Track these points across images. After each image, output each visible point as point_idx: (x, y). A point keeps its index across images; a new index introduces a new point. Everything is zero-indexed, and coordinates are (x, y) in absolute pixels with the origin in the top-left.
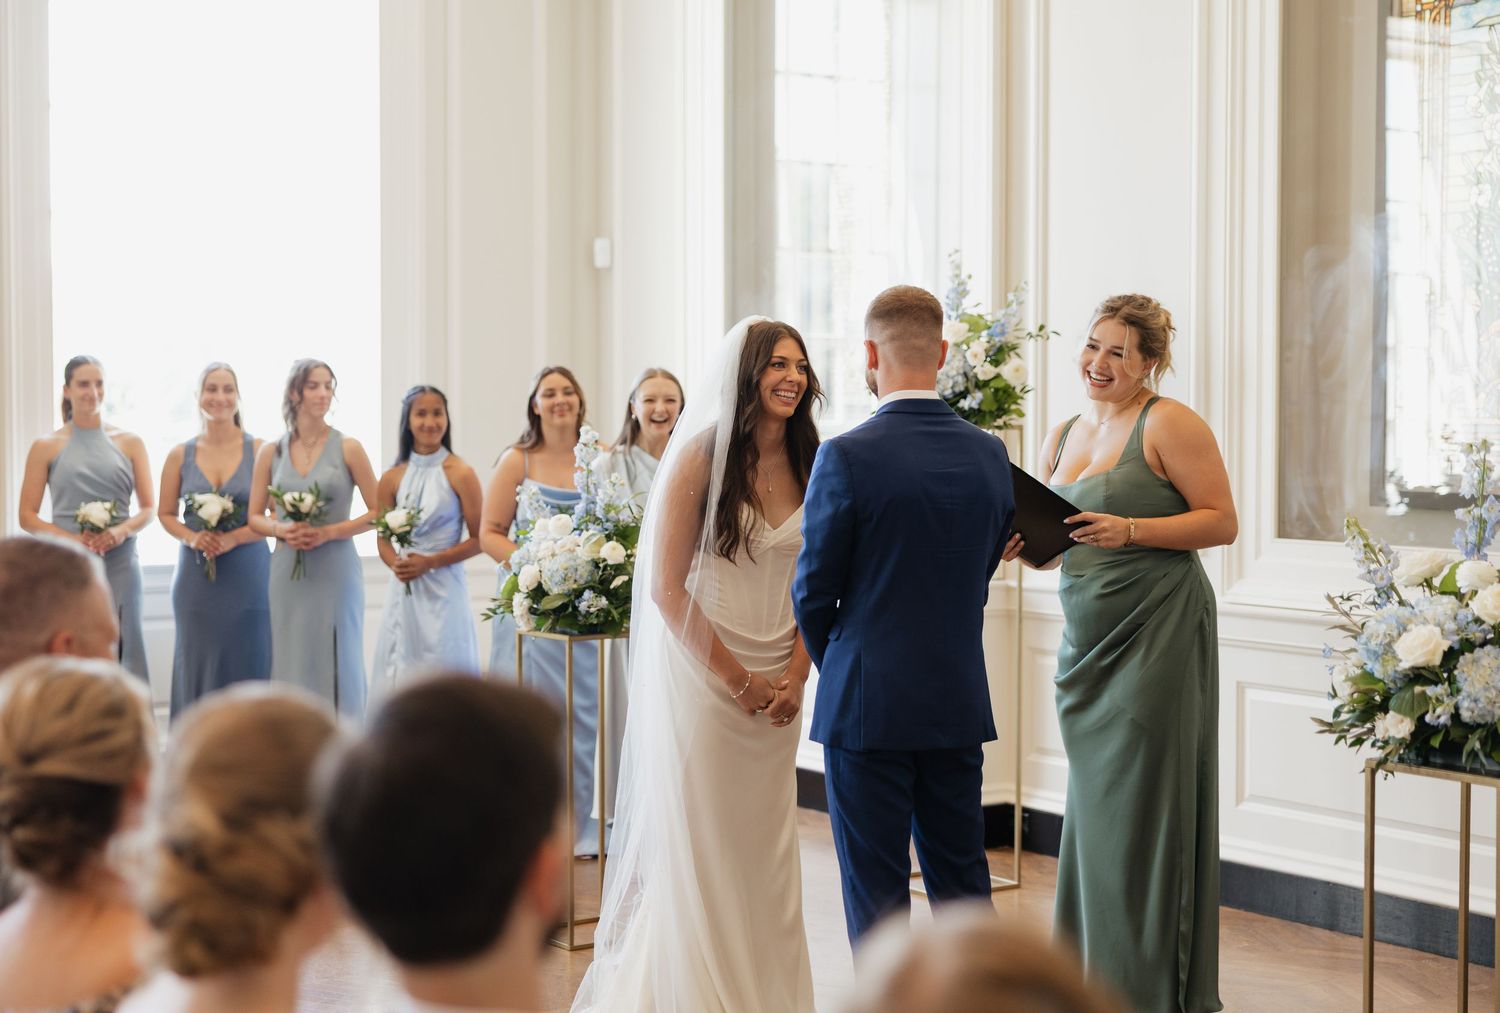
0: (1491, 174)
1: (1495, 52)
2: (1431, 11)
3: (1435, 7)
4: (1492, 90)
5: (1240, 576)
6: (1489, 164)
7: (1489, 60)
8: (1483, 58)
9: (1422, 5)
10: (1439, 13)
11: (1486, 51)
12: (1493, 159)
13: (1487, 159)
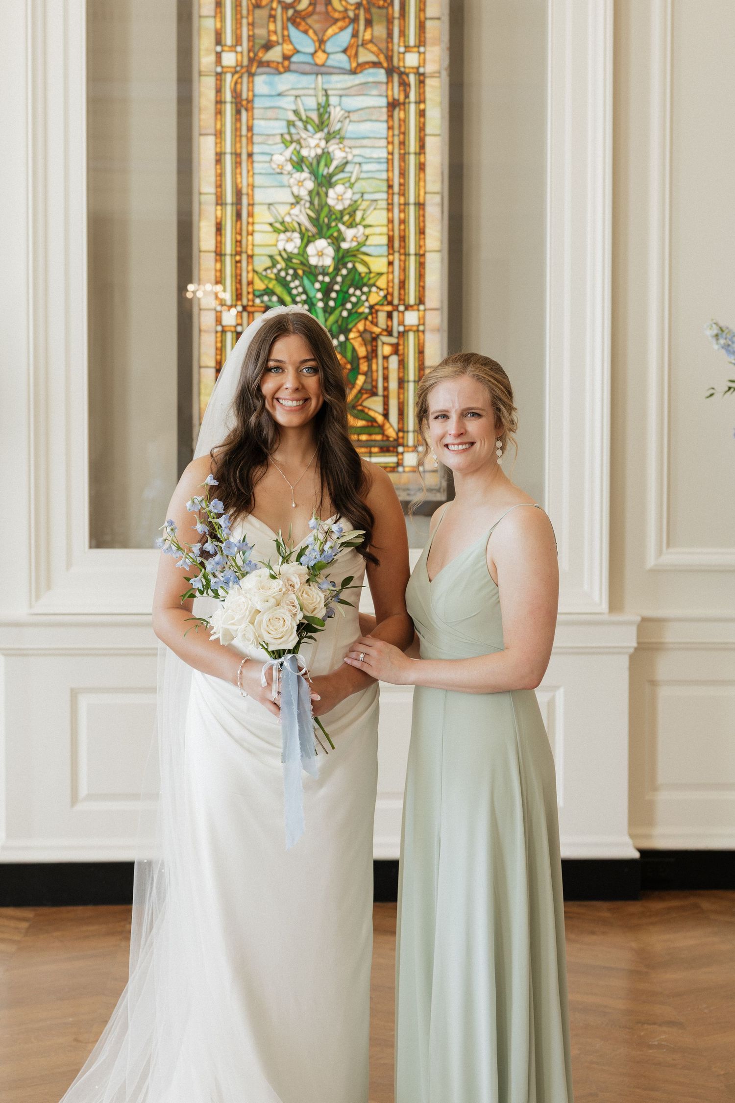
0: (299, 224)
1: (301, 119)
2: (233, 74)
3: (236, 72)
4: (299, 152)
5: (49, 587)
6: (297, 216)
7: (294, 125)
8: (290, 124)
9: (222, 67)
10: (241, 77)
11: (292, 117)
12: (301, 211)
13: (296, 211)
